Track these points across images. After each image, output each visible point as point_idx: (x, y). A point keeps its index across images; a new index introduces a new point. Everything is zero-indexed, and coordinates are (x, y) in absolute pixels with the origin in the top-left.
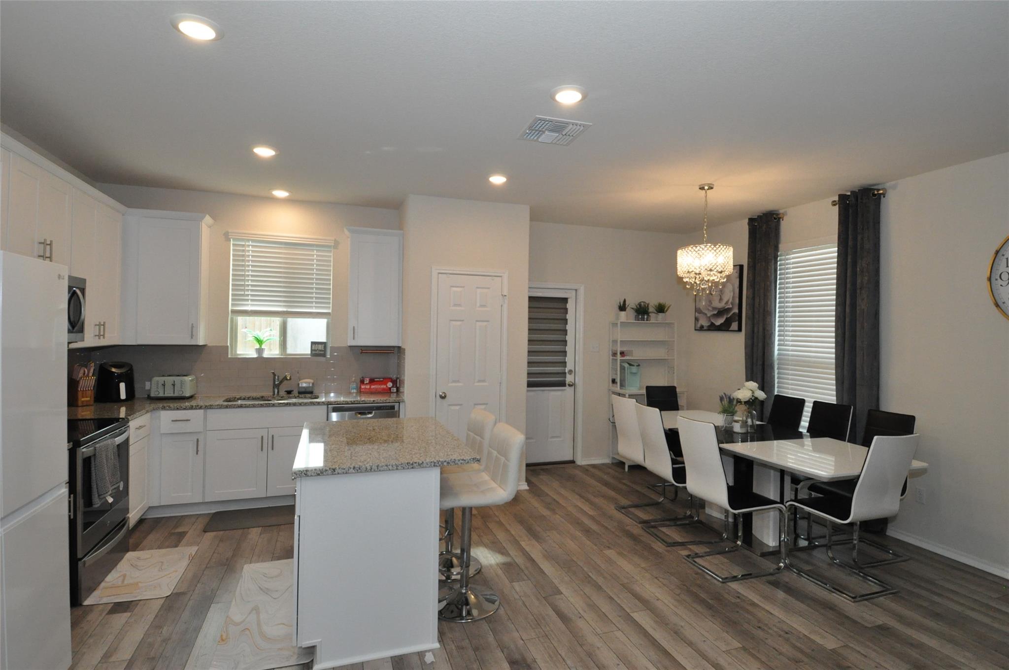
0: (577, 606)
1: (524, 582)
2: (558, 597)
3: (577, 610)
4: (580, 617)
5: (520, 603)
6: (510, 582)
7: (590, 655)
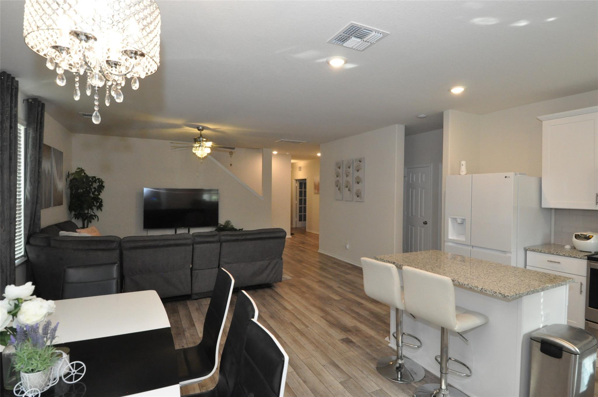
0: (328, 374)
1: (373, 391)
2: (342, 380)
3: (327, 370)
4: (325, 366)
5: (365, 372)
6: (382, 389)
7: (317, 347)
